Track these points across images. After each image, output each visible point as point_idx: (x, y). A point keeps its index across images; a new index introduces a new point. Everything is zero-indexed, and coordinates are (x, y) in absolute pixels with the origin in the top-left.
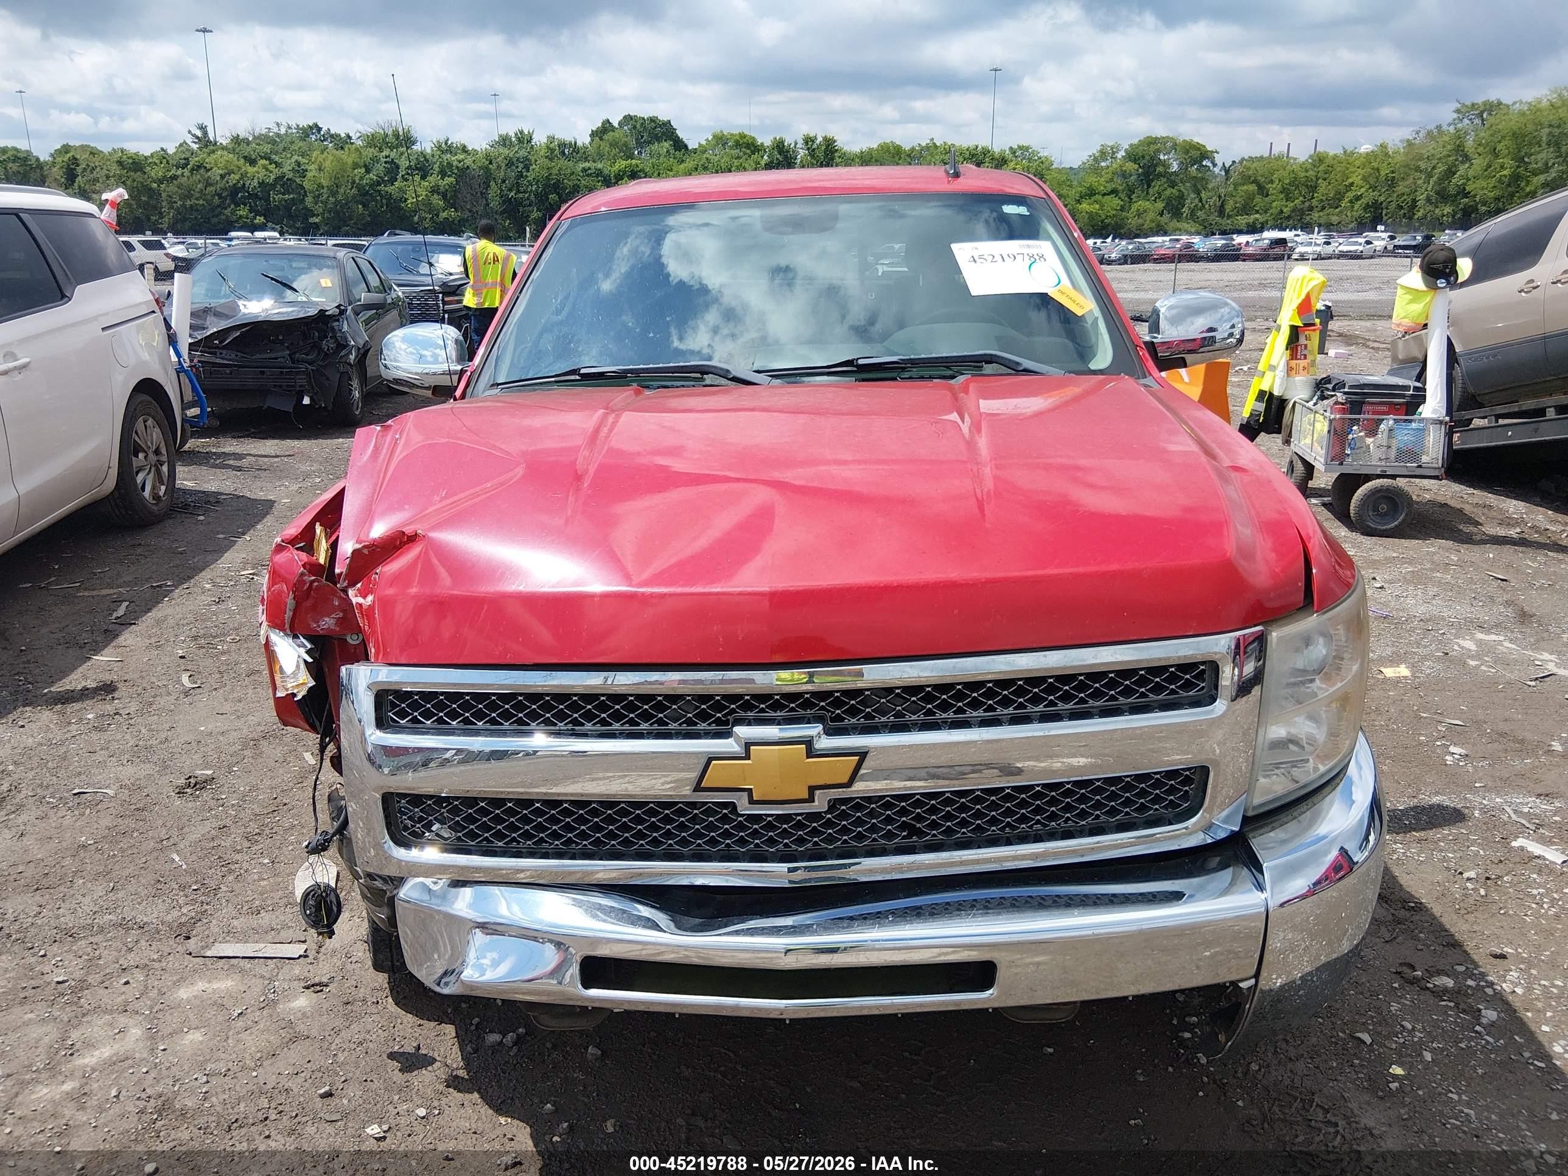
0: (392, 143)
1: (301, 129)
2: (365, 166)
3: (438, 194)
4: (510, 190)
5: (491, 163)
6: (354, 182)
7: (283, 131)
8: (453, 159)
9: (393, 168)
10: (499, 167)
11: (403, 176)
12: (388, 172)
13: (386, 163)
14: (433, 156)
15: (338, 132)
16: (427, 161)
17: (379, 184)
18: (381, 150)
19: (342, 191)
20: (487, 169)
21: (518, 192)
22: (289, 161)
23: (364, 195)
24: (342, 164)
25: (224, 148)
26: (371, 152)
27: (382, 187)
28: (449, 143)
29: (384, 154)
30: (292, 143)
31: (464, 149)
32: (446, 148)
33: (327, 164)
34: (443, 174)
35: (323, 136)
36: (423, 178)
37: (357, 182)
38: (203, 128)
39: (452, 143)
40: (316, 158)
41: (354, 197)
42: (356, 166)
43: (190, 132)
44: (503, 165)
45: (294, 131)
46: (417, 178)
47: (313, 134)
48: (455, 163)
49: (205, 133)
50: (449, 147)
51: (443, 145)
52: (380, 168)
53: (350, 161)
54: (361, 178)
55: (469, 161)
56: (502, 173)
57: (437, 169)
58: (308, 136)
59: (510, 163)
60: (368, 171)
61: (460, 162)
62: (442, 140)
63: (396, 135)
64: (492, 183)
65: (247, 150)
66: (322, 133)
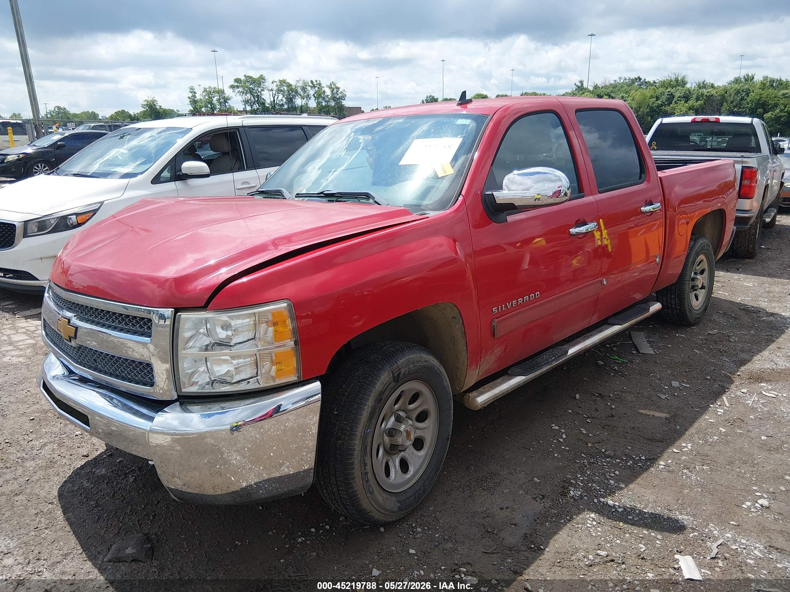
0: (673, 85)
1: (631, 80)
2: (657, 97)
3: (693, 110)
4: (735, 107)
5: (726, 93)
6: (649, 105)
7: (622, 81)
8: (705, 91)
9: (671, 96)
10: (730, 95)
11: (675, 101)
12: (668, 99)
13: (668, 95)
14: (694, 90)
15: (649, 80)
16: (690, 93)
17: (662, 106)
18: (667, 88)
19: (641, 110)
20: (723, 96)
21: (740, 108)
22: (618, 96)
23: (653, 112)
24: (645, 96)
25: (589, 91)
26: (661, 90)
27: (663, 107)
28: (705, 83)
29: (667, 90)
30: (622, 87)
31: (712, 86)
32: (703, 86)
33: (637, 97)
34: (697, 99)
35: (642, 83)
36: (686, 102)
37: (650, 105)
38: (581, 82)
39: (707, 83)
40: (632, 94)
41: (647, 113)
42: (652, 97)
43: (575, 84)
44: (733, 93)
45: (628, 81)
46: (683, 102)
47: (637, 82)
48: (705, 94)
49: (582, 85)
50: (705, 85)
51: (701, 84)
52: (664, 98)
53: (649, 95)
54: (653, 103)
55: (713, 92)
56: (732, 98)
57: (694, 96)
58: (634, 83)
59: (738, 92)
60: (657, 100)
61: (708, 92)
62: (701, 81)
63: (677, 80)
64: (725, 104)
65: (599, 91)
66: (641, 81)
